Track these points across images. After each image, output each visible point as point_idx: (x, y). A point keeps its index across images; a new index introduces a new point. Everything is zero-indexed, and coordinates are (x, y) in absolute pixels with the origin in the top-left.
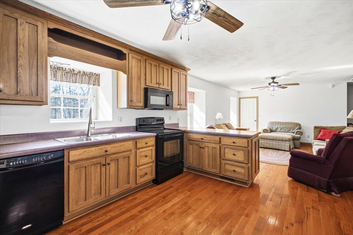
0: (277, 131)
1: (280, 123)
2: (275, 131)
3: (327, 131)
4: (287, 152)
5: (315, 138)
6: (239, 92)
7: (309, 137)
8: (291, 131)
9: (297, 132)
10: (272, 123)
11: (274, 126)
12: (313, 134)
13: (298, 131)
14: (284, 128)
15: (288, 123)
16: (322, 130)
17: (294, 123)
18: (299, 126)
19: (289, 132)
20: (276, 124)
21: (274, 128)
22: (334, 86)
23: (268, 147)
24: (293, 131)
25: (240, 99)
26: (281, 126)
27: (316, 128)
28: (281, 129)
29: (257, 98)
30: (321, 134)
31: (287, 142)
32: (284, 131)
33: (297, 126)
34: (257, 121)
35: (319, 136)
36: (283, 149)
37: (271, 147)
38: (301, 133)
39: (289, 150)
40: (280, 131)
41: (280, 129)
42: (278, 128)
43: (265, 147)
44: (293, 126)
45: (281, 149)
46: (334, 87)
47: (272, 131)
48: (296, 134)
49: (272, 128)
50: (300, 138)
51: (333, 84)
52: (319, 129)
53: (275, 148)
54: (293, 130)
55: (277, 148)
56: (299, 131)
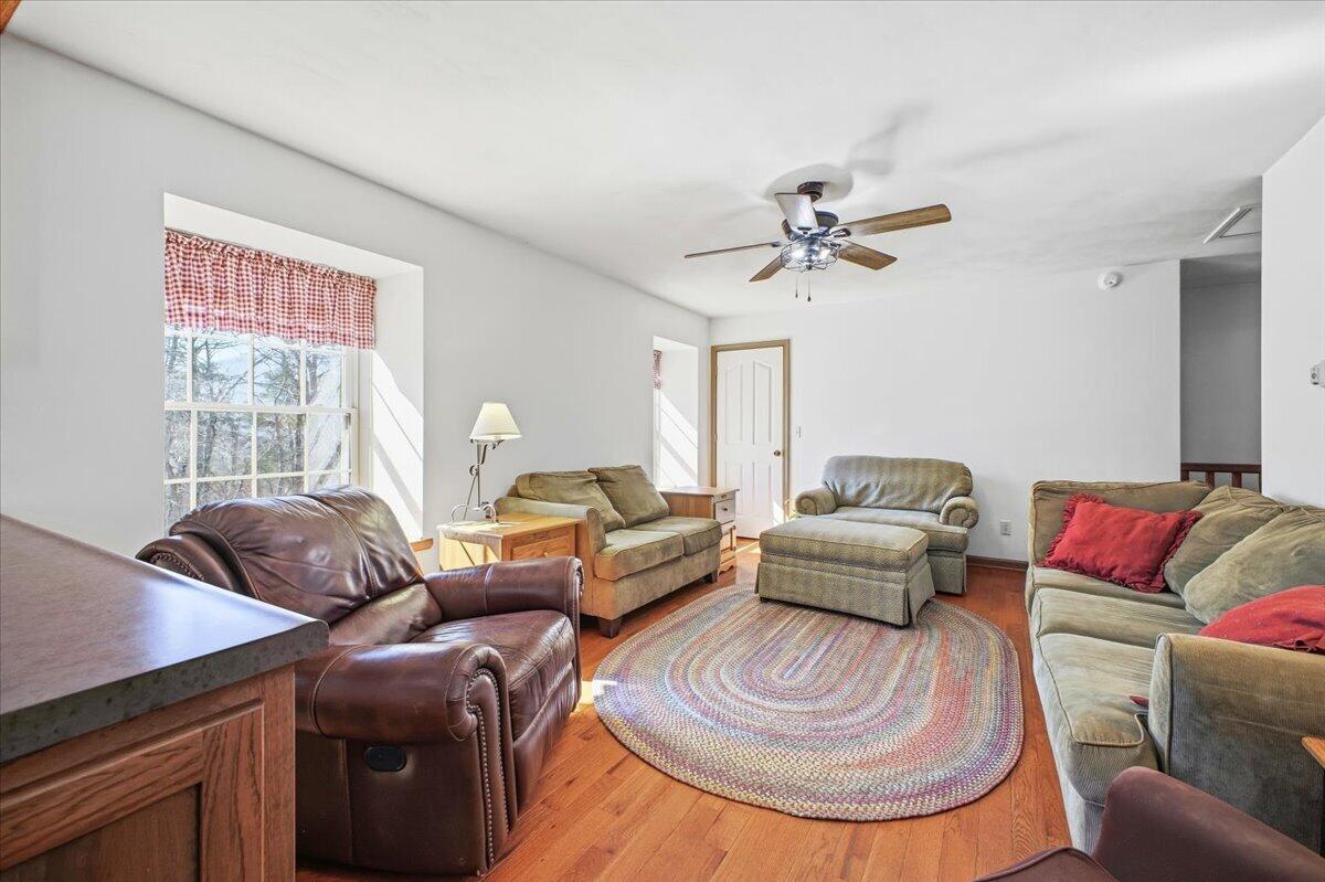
0: (863, 505)
1: (879, 464)
2: (856, 504)
3: (1107, 514)
4: (893, 631)
5: (1039, 555)
6: (710, 320)
7: (1006, 530)
8: (925, 506)
9: (950, 511)
10: (843, 465)
11: (851, 481)
12: (1031, 530)
13: (955, 507)
14: (894, 488)
15: (914, 464)
16: (1079, 507)
17: (941, 465)
18: (962, 478)
19: (917, 507)
20: (859, 469)
21: (851, 487)
22: (1120, 280)
23: (800, 599)
24: (935, 504)
25: (715, 350)
26: (884, 479)
27: (1043, 491)
28: (882, 494)
29: (785, 345)
30: (1076, 529)
31: (894, 574)
32: (894, 505)
33: (952, 478)
34: (785, 454)
35: (1065, 541)
36: (874, 614)
37: (813, 602)
38: (971, 517)
39: (901, 623)
40: (877, 501)
41: (876, 493)
42: (867, 487)
43: (787, 597)
44: (933, 478)
45: (861, 613)
46: (1122, 286)
47: (839, 503)
48: (947, 522)
49: (843, 488)
50: (965, 539)
51: (1118, 269)
52: (1059, 502)
53: (831, 606)
54: (935, 499)
55: (843, 607)
56: (962, 506)
